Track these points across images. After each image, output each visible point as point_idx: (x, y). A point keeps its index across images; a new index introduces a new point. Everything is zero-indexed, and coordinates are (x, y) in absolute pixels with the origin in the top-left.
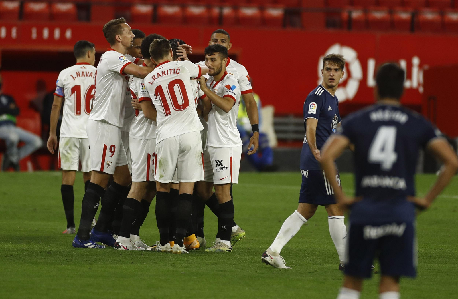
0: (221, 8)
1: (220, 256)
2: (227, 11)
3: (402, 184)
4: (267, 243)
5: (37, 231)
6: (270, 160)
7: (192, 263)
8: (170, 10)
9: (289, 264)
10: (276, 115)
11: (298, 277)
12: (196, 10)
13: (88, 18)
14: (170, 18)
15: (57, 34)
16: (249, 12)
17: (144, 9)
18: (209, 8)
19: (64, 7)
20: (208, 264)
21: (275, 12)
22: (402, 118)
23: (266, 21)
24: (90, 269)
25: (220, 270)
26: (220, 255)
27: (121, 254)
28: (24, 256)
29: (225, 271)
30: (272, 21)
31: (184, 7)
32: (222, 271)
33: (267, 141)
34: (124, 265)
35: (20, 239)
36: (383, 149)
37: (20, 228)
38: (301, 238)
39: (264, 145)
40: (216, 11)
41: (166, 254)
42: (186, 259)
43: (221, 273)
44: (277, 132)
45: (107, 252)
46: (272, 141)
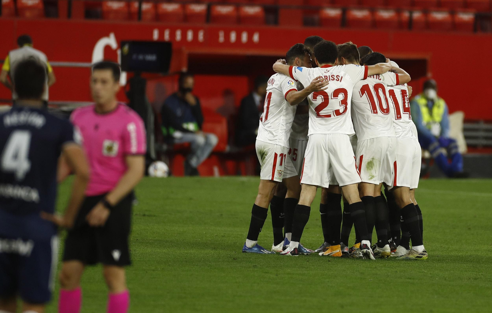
0: (411, 13)
1: (408, 264)
2: (417, 15)
3: (34, 195)
4: (456, 251)
5: (223, 236)
6: (460, 166)
7: (380, 270)
8: (359, 14)
9: (479, 272)
10: (466, 121)
11: (487, 286)
12: (386, 14)
13: (276, 22)
14: (359, 22)
15: (244, 37)
16: (439, 16)
17: (333, 13)
18: (399, 12)
19: (252, 10)
20: (396, 272)
21: (466, 17)
22: (38, 121)
23: (457, 26)
24: (277, 275)
25: (409, 278)
26: (409, 262)
27: (308, 261)
28: (210, 262)
29: (413, 279)
30: (463, 25)
31: (373, 11)
32: (410, 279)
33: (456, 147)
34: (311, 272)
35: (205, 245)
36: (16, 156)
37: (206, 233)
38: (490, 246)
39: (453, 151)
40: (406, 15)
41: (354, 261)
42: (374, 266)
43: (410, 280)
44: (466, 138)
45: (294, 259)
46: (462, 147)
